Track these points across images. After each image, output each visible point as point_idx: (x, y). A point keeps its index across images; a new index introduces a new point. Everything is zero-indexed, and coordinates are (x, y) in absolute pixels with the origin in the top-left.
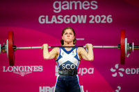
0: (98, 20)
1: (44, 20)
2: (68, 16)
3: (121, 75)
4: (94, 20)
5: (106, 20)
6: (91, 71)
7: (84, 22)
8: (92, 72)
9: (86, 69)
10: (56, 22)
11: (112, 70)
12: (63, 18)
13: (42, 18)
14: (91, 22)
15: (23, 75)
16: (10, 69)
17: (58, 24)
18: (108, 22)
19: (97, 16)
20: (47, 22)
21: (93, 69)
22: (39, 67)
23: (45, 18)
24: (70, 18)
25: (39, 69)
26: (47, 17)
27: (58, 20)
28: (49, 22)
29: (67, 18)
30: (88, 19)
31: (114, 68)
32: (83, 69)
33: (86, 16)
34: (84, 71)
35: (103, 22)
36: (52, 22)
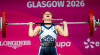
0: (73, 5)
1: (31, 5)
2: (50, 2)
3: (92, 47)
4: (70, 5)
5: (79, 4)
6: (68, 44)
7: (63, 6)
8: (70, 45)
9: (64, 43)
10: (41, 6)
11: (85, 43)
12: (46, 3)
13: (30, 3)
14: (68, 6)
15: (15, 48)
16: (5, 43)
17: (42, 8)
18: (82, 6)
19: (72, 2)
20: (34, 7)
21: (70, 43)
22: (28, 42)
23: (32, 3)
24: (51, 3)
25: (28, 43)
26: (33, 2)
27: (42, 5)
28: (35, 7)
29: (49, 3)
30: (66, 4)
31: (87, 42)
32: (62, 43)
33: (64, 2)
34: (63, 44)
35: (77, 6)
36: (37, 7)
